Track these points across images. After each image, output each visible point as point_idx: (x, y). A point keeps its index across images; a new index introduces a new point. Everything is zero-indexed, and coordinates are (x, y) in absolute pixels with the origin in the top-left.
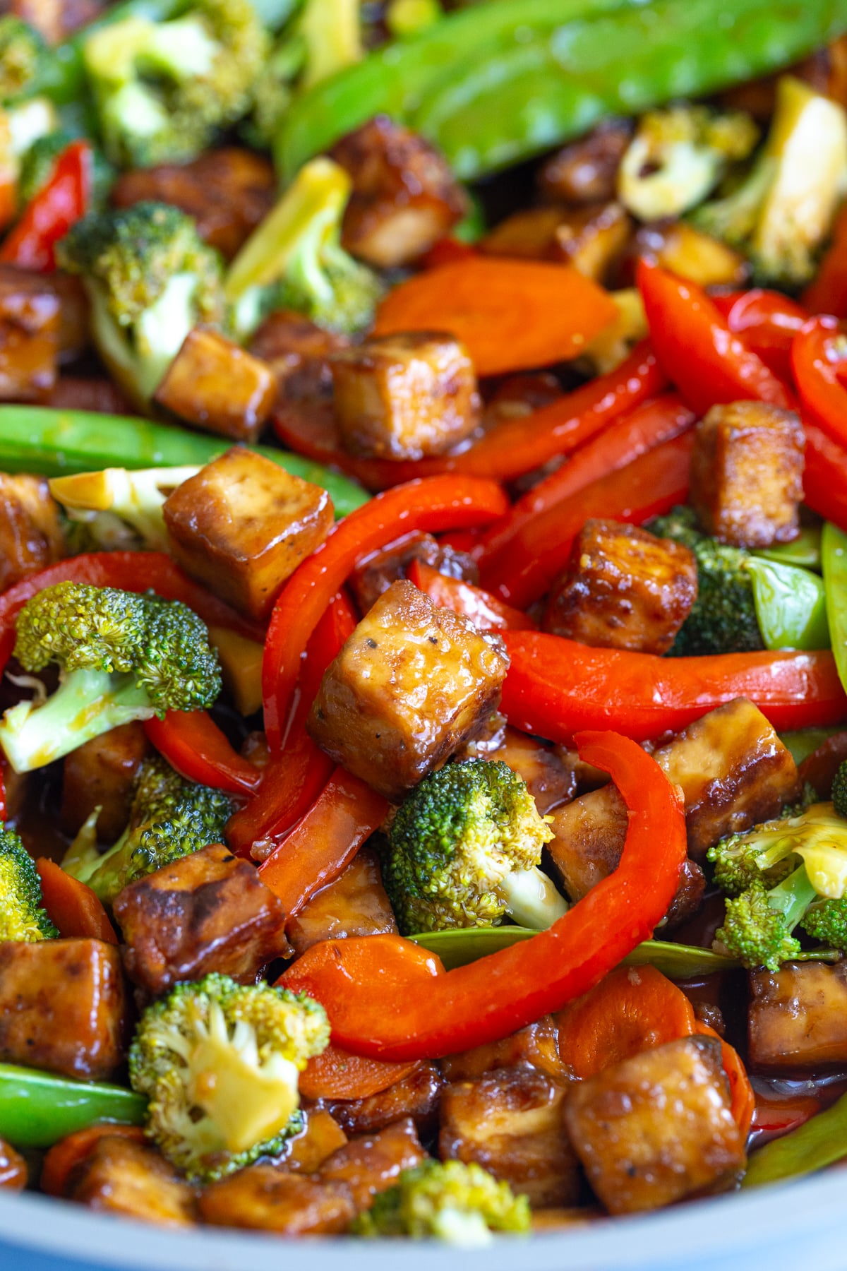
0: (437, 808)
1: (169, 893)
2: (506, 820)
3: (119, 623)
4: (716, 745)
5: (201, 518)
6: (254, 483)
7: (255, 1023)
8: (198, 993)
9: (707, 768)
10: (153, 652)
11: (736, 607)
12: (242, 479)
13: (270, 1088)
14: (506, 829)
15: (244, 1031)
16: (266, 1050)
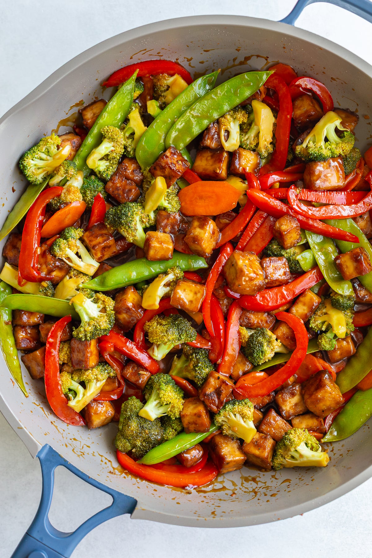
0: (257, 352)
1: (211, 393)
2: (270, 344)
3: (173, 335)
4: (304, 304)
5: (181, 305)
6: (187, 291)
7: (239, 412)
8: (225, 411)
9: (304, 310)
10: (182, 337)
11: (295, 265)
12: (185, 290)
13: (250, 430)
14: (271, 347)
15: (238, 415)
16: (245, 420)
